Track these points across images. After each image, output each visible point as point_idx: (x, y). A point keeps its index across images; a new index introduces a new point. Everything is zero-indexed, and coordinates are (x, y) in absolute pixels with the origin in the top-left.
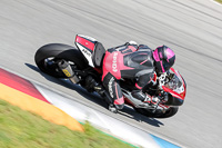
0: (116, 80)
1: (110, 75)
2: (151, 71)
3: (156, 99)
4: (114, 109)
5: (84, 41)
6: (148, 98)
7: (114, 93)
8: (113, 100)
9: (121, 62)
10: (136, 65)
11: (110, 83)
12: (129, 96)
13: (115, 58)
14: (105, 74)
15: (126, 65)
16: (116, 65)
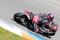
0: (36, 24)
1: (34, 22)
2: (46, 21)
3: (48, 30)
4: (35, 32)
5: (27, 12)
6: (46, 29)
7: (36, 28)
8: (35, 29)
9: (38, 18)
10: (42, 19)
11: (35, 24)
12: (41, 29)
13: (36, 17)
14: (33, 22)
15: (39, 19)
16: (36, 19)
